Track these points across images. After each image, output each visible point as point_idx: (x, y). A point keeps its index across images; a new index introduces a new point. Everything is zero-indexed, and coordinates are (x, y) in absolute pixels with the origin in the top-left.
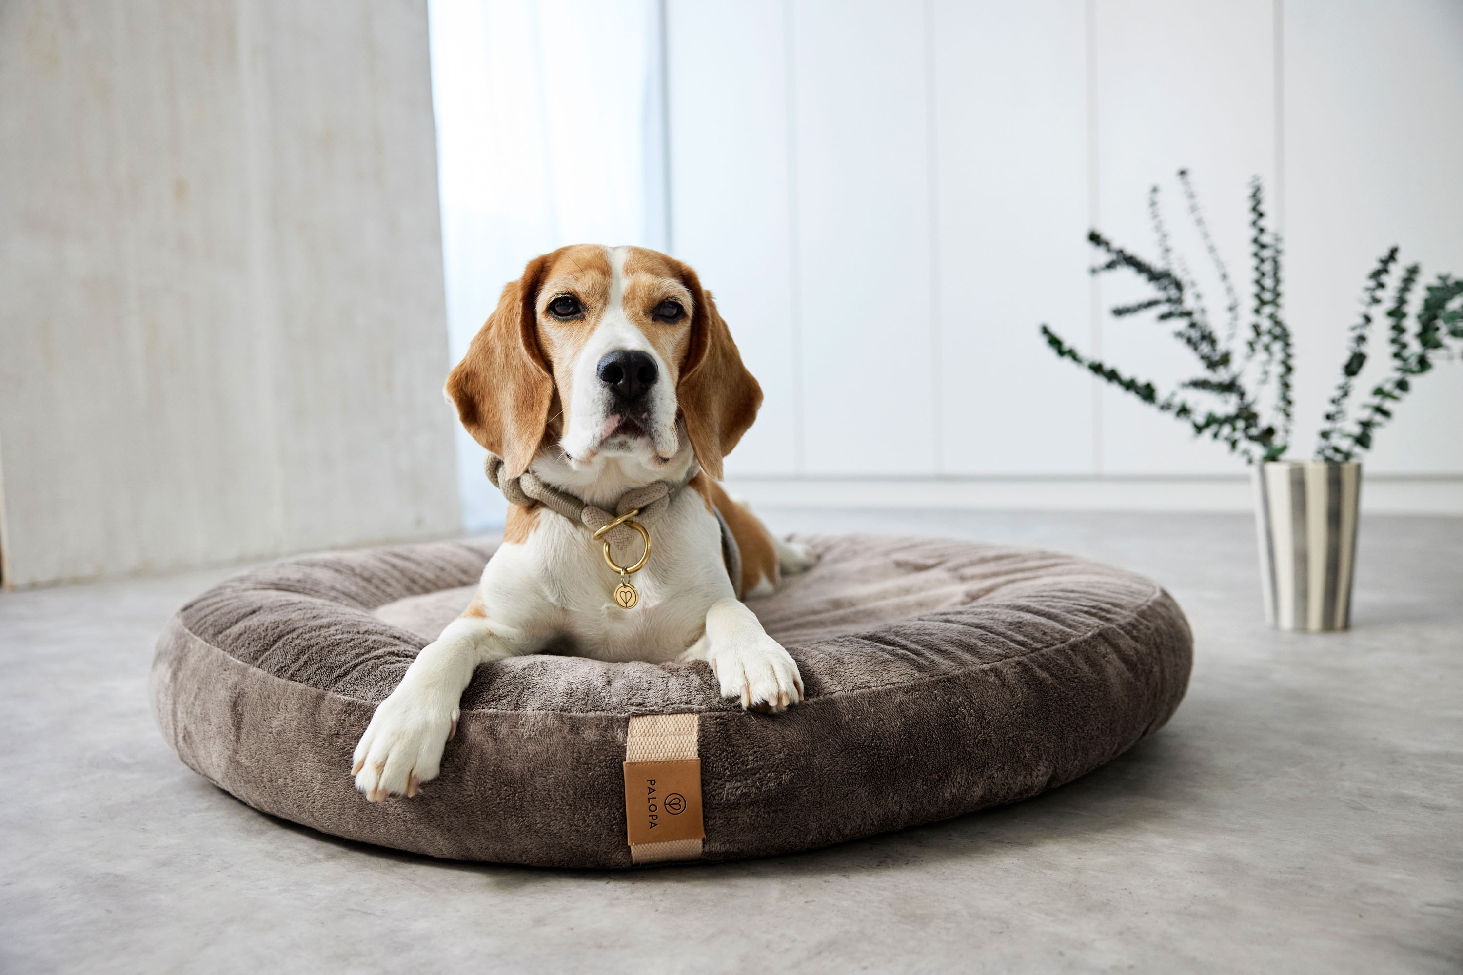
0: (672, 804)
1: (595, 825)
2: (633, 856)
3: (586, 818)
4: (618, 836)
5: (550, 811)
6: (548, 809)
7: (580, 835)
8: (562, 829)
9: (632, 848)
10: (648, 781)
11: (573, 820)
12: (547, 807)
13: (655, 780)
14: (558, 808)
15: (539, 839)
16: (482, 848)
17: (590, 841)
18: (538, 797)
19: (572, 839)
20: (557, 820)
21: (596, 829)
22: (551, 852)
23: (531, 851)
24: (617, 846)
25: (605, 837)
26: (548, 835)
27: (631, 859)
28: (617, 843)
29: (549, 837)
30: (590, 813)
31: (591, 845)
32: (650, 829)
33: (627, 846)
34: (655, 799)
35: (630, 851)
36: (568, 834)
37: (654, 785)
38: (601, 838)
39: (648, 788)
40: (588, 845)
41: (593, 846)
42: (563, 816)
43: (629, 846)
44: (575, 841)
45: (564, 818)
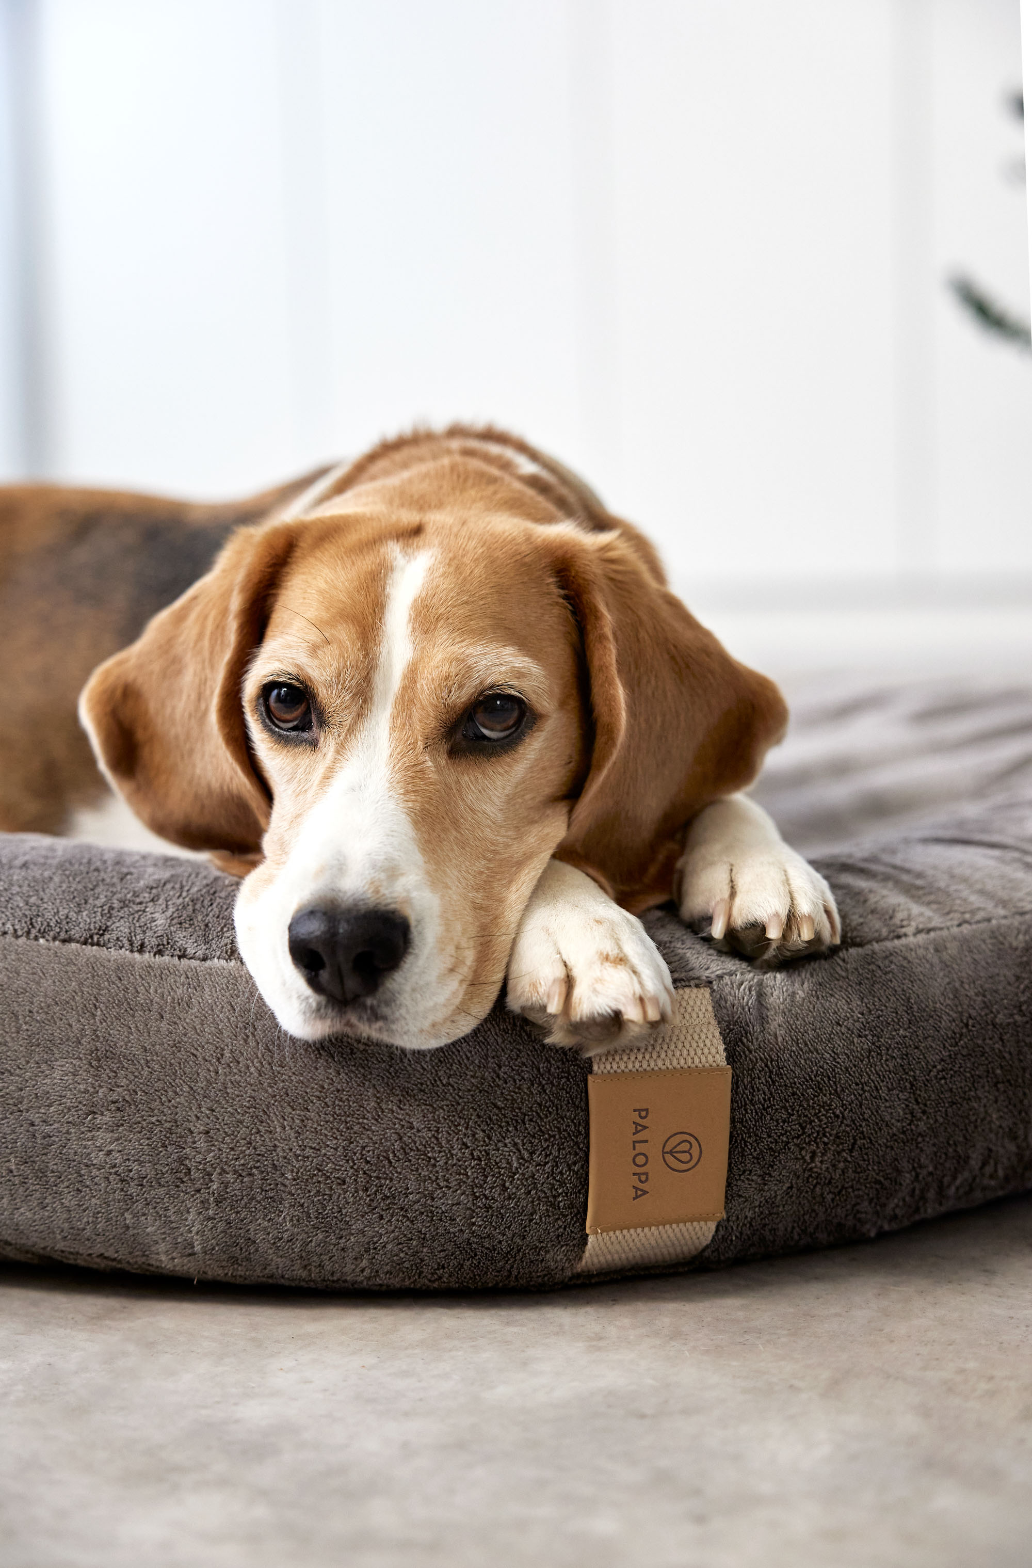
0: (677, 1152)
2: (587, 1254)
3: (507, 1184)
4: (565, 1216)
5: (437, 1169)
6: (434, 1166)
7: (492, 1216)
8: (458, 1204)
9: (591, 1239)
10: (635, 1111)
11: (481, 1187)
12: (433, 1161)
13: (647, 1110)
14: (454, 1165)
15: (408, 1223)
17: (509, 1227)
19: (474, 1224)
20: (449, 1188)
21: (524, 1202)
22: (425, 1250)
23: (384, 1247)
24: (558, 1236)
25: (541, 1218)
26: (427, 1216)
27: (584, 1261)
28: (561, 1230)
29: (429, 1219)
30: (515, 1174)
31: (509, 1234)
32: (634, 1199)
33: (581, 1236)
34: (646, 1141)
35: (586, 1244)
36: (468, 1212)
37: (645, 1117)
38: (531, 1221)
39: (634, 1123)
40: (504, 1235)
41: (514, 1236)
42: (461, 1179)
43: (587, 1235)
44: (480, 1226)
45: (465, 1182)
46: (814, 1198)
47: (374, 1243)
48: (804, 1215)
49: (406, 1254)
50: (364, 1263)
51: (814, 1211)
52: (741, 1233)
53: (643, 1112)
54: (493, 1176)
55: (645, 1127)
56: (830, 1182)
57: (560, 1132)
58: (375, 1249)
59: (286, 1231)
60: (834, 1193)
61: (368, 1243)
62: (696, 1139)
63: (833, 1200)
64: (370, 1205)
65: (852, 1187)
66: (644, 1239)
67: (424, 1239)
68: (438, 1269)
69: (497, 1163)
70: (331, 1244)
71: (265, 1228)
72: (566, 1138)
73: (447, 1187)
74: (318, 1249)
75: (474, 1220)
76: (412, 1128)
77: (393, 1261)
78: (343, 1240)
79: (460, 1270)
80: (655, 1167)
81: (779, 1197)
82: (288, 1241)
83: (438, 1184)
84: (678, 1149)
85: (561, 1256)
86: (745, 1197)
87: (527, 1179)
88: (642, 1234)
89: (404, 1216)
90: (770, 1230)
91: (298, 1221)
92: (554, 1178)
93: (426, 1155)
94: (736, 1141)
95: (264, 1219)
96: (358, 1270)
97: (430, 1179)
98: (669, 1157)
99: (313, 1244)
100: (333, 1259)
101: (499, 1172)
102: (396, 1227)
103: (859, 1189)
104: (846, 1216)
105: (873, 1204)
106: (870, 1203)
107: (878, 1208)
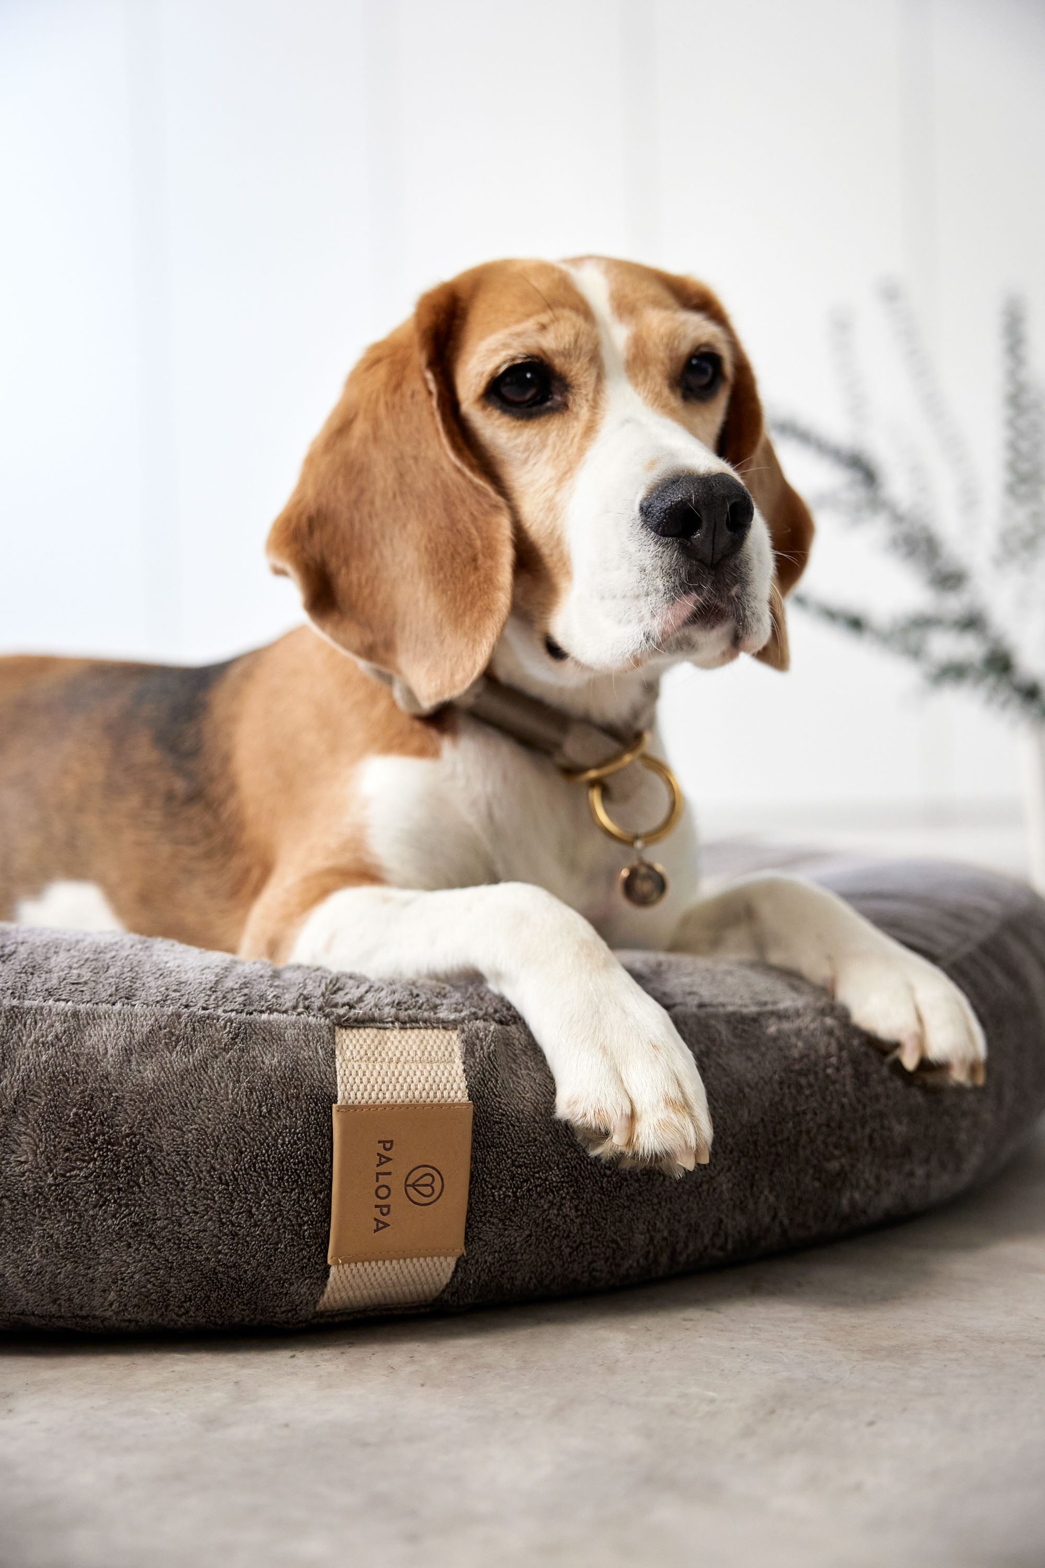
0: (419, 1185)
1: (269, 1223)
2: (329, 1288)
3: (253, 1210)
4: (309, 1246)
5: (185, 1193)
6: (182, 1190)
7: (238, 1243)
8: (204, 1231)
9: (333, 1270)
10: (379, 1142)
11: (228, 1213)
12: (181, 1186)
13: (391, 1142)
14: (202, 1189)
15: (155, 1251)
16: (30, 1272)
17: (254, 1256)
18: (164, 1165)
19: (220, 1252)
20: (196, 1213)
21: (269, 1231)
22: (172, 1280)
24: (303, 1268)
25: (286, 1246)
26: (174, 1243)
27: (326, 1296)
28: (305, 1261)
29: (176, 1247)
30: (262, 1200)
31: (254, 1263)
32: (375, 1231)
33: (325, 1269)
34: (390, 1173)
35: (328, 1276)
36: (214, 1239)
37: (390, 1149)
38: (276, 1250)
39: (378, 1154)
40: (249, 1264)
41: (258, 1266)
42: (208, 1205)
43: (329, 1267)
44: (226, 1254)
45: (212, 1208)
46: (552, 1250)
47: (122, 1274)
48: (541, 1266)
49: (154, 1285)
50: (112, 1296)
51: (551, 1263)
52: (479, 1278)
53: (388, 1144)
54: (240, 1201)
55: (389, 1159)
56: (568, 1236)
57: (307, 1159)
58: (122, 1279)
59: (36, 1262)
60: (572, 1247)
61: (116, 1274)
62: (439, 1173)
63: (570, 1254)
64: (118, 1234)
65: (590, 1243)
66: (385, 1274)
67: (171, 1268)
68: (185, 1302)
69: (244, 1189)
70: (80, 1275)
71: (15, 1261)
72: (312, 1165)
73: (194, 1212)
74: (67, 1281)
75: (220, 1248)
76: (161, 1151)
77: (141, 1293)
78: (91, 1271)
79: (207, 1302)
80: (397, 1200)
81: (518, 1244)
82: (38, 1274)
83: (186, 1210)
84: (420, 1182)
85: (304, 1290)
86: (485, 1241)
87: (273, 1206)
88: (383, 1268)
89: (151, 1244)
90: (508, 1279)
91: (47, 1251)
92: (300, 1206)
93: (174, 1179)
94: (477, 1182)
95: (13, 1251)
96: (106, 1304)
97: (178, 1203)
98: (411, 1190)
99: (62, 1276)
100: (82, 1292)
101: (246, 1198)
102: (144, 1256)
103: (597, 1247)
104: (583, 1272)
105: (608, 1264)
106: (606, 1262)
107: (613, 1267)
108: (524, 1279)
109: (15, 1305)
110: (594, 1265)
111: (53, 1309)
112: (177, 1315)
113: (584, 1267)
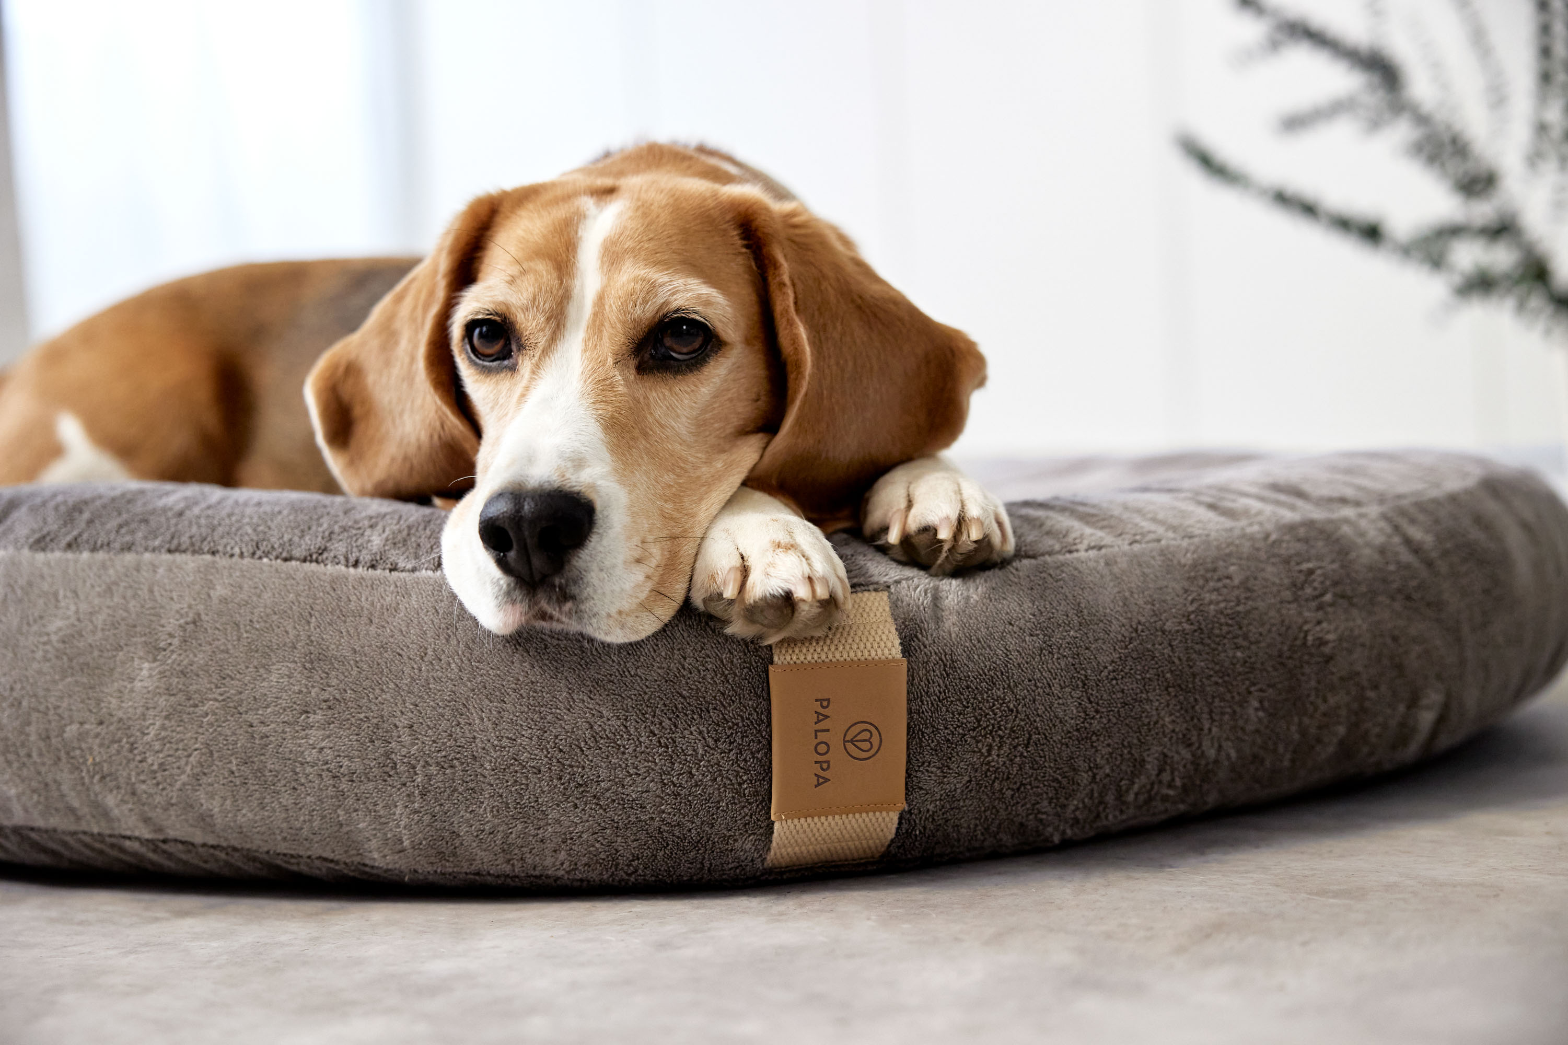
0: (857, 741)
2: (774, 844)
3: (694, 771)
4: (750, 804)
5: (626, 756)
6: (624, 753)
7: (681, 803)
8: (647, 791)
9: (777, 826)
10: (817, 700)
11: (669, 774)
12: (622, 749)
13: (828, 700)
14: (643, 752)
15: (601, 811)
16: (483, 831)
17: (697, 815)
18: (605, 731)
19: (663, 812)
20: (638, 774)
21: (710, 790)
22: (619, 839)
23: (580, 837)
24: (746, 824)
25: (727, 804)
26: (619, 804)
27: (772, 852)
28: (747, 818)
29: (620, 807)
30: (701, 761)
31: (698, 821)
32: (816, 786)
33: (768, 826)
34: (828, 730)
35: (773, 832)
36: (658, 800)
37: (827, 707)
38: (718, 808)
39: (816, 712)
40: (693, 823)
41: (702, 824)
42: (649, 767)
43: (773, 823)
44: (670, 814)
45: (653, 770)
46: (994, 793)
47: (571, 833)
48: (985, 811)
49: (602, 844)
50: (562, 855)
51: (994, 807)
52: (925, 828)
53: (825, 702)
54: (680, 763)
55: (827, 717)
56: (1008, 778)
57: (743, 721)
58: (572, 839)
59: (488, 822)
60: (1013, 790)
61: (565, 834)
62: (876, 728)
63: (1012, 796)
64: (564, 794)
65: (1030, 784)
66: (828, 830)
67: (617, 828)
68: (633, 860)
69: (683, 751)
70: (530, 835)
71: (468, 821)
72: (748, 726)
73: (636, 774)
74: (519, 840)
75: (663, 807)
76: (602, 717)
77: (590, 852)
78: (541, 831)
79: (654, 861)
80: (837, 755)
81: (959, 791)
82: (490, 833)
83: (628, 772)
84: (858, 738)
85: (749, 845)
86: (925, 790)
87: (712, 766)
88: (826, 824)
89: (597, 804)
90: (953, 827)
91: (498, 811)
92: (739, 766)
93: (615, 743)
94: (914, 732)
95: (466, 811)
96: (558, 863)
97: (620, 766)
98: (850, 746)
99: (513, 836)
100: (533, 851)
101: (686, 760)
102: (590, 816)
103: (1038, 787)
104: (1027, 816)
105: (1053, 805)
106: (1050, 803)
107: (1059, 809)
108: (969, 827)
109: (471, 865)
110: (1037, 806)
111: (507, 869)
112: (627, 874)
113: (1028, 809)
